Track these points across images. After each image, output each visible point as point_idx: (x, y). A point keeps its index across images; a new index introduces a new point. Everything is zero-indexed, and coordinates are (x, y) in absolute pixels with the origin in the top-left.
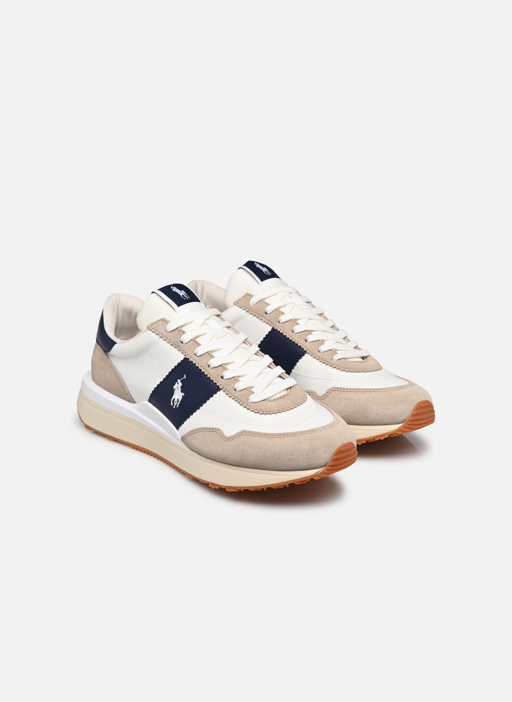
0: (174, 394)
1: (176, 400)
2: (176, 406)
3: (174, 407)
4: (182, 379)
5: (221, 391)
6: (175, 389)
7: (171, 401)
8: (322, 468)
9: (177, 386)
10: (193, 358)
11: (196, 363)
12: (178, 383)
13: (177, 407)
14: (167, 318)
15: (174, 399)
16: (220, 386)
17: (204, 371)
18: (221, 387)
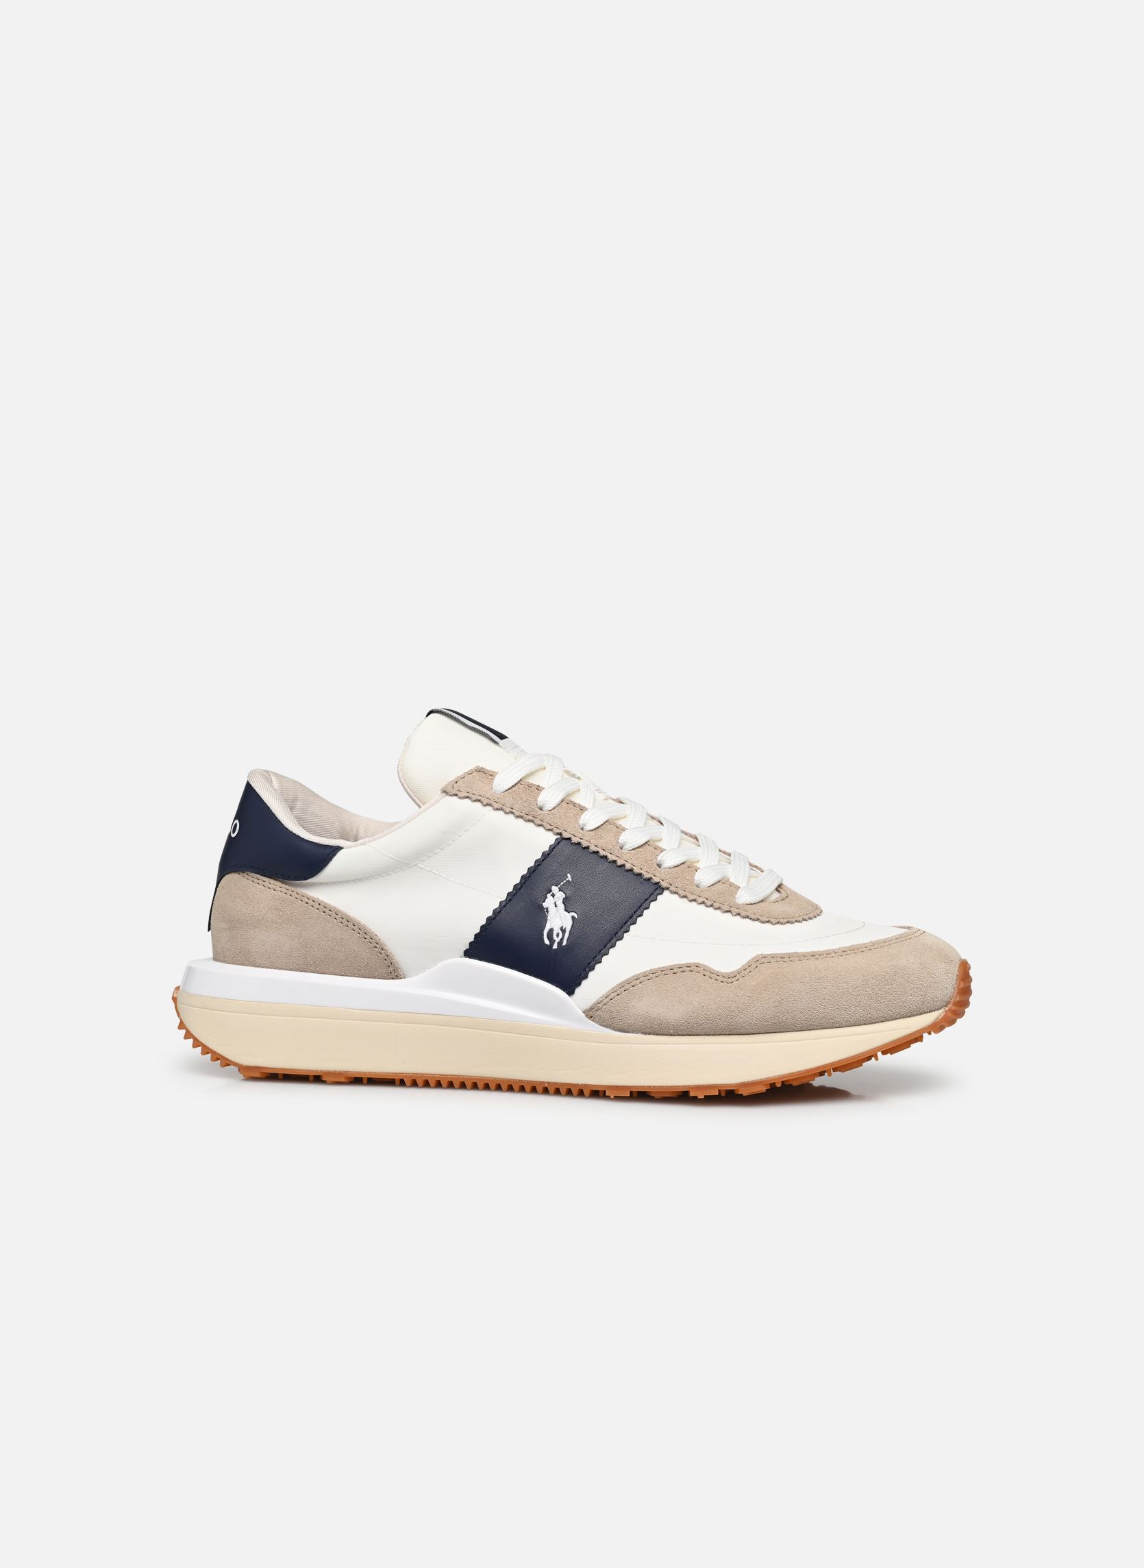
0: (548, 918)
1: (557, 930)
2: (560, 943)
3: (555, 947)
4: (562, 883)
5: (666, 893)
6: (547, 909)
7: (543, 935)
8: (943, 1010)
9: (553, 902)
10: (580, 836)
11: (589, 844)
12: (553, 895)
13: (565, 943)
14: (488, 766)
15: (551, 931)
16: (661, 882)
17: (614, 859)
18: (664, 884)
